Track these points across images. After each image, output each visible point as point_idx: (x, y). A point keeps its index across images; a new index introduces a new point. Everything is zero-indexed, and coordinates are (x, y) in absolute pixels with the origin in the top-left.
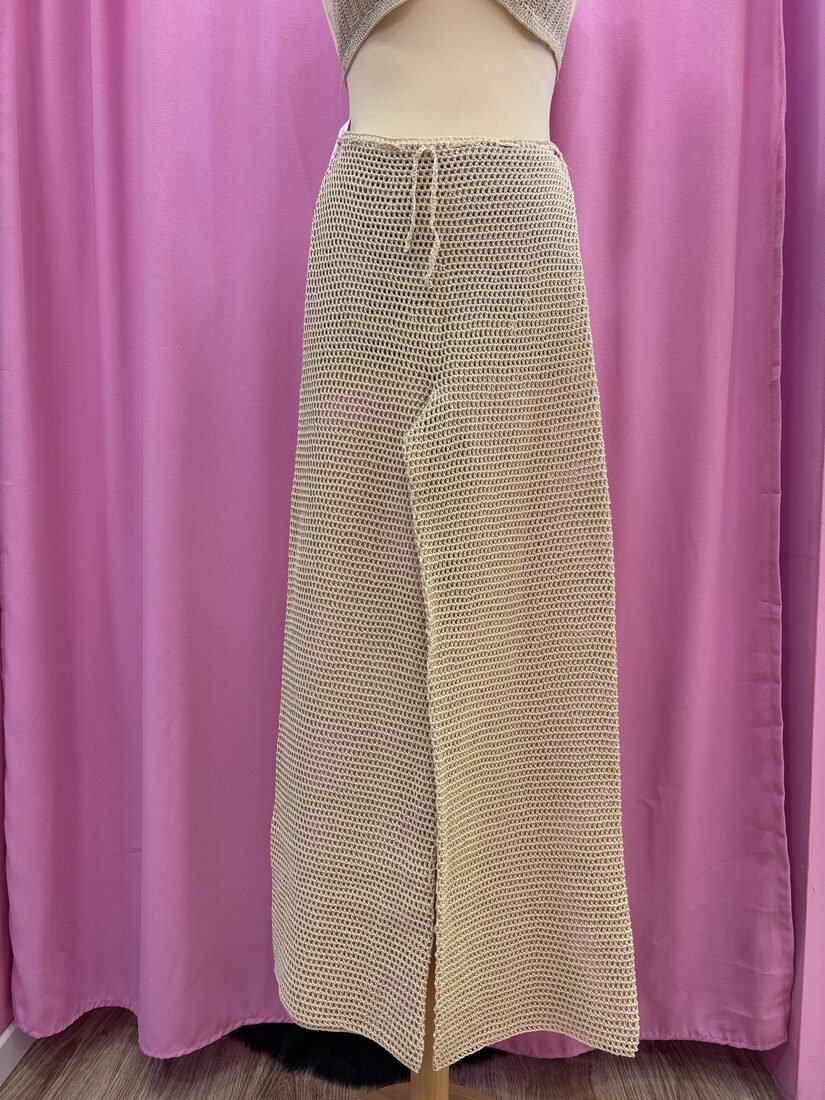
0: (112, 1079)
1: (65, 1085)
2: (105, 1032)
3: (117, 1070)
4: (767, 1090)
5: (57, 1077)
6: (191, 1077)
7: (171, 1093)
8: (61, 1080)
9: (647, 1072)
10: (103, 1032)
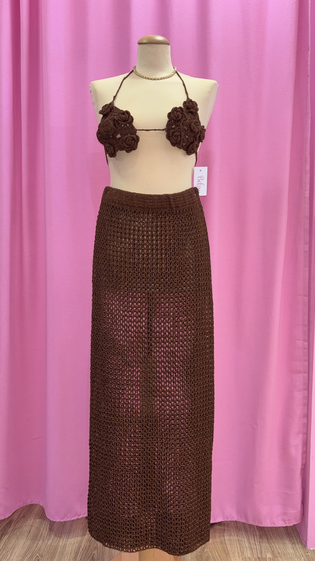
0: (27, 536)
1: (9, 538)
2: (23, 517)
3: (29, 532)
4: (296, 539)
5: (5, 535)
6: (60, 535)
7: (52, 542)
8: (6, 537)
9: (248, 532)
10: (22, 517)
